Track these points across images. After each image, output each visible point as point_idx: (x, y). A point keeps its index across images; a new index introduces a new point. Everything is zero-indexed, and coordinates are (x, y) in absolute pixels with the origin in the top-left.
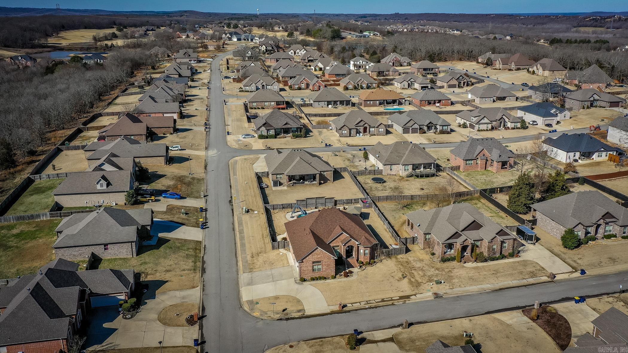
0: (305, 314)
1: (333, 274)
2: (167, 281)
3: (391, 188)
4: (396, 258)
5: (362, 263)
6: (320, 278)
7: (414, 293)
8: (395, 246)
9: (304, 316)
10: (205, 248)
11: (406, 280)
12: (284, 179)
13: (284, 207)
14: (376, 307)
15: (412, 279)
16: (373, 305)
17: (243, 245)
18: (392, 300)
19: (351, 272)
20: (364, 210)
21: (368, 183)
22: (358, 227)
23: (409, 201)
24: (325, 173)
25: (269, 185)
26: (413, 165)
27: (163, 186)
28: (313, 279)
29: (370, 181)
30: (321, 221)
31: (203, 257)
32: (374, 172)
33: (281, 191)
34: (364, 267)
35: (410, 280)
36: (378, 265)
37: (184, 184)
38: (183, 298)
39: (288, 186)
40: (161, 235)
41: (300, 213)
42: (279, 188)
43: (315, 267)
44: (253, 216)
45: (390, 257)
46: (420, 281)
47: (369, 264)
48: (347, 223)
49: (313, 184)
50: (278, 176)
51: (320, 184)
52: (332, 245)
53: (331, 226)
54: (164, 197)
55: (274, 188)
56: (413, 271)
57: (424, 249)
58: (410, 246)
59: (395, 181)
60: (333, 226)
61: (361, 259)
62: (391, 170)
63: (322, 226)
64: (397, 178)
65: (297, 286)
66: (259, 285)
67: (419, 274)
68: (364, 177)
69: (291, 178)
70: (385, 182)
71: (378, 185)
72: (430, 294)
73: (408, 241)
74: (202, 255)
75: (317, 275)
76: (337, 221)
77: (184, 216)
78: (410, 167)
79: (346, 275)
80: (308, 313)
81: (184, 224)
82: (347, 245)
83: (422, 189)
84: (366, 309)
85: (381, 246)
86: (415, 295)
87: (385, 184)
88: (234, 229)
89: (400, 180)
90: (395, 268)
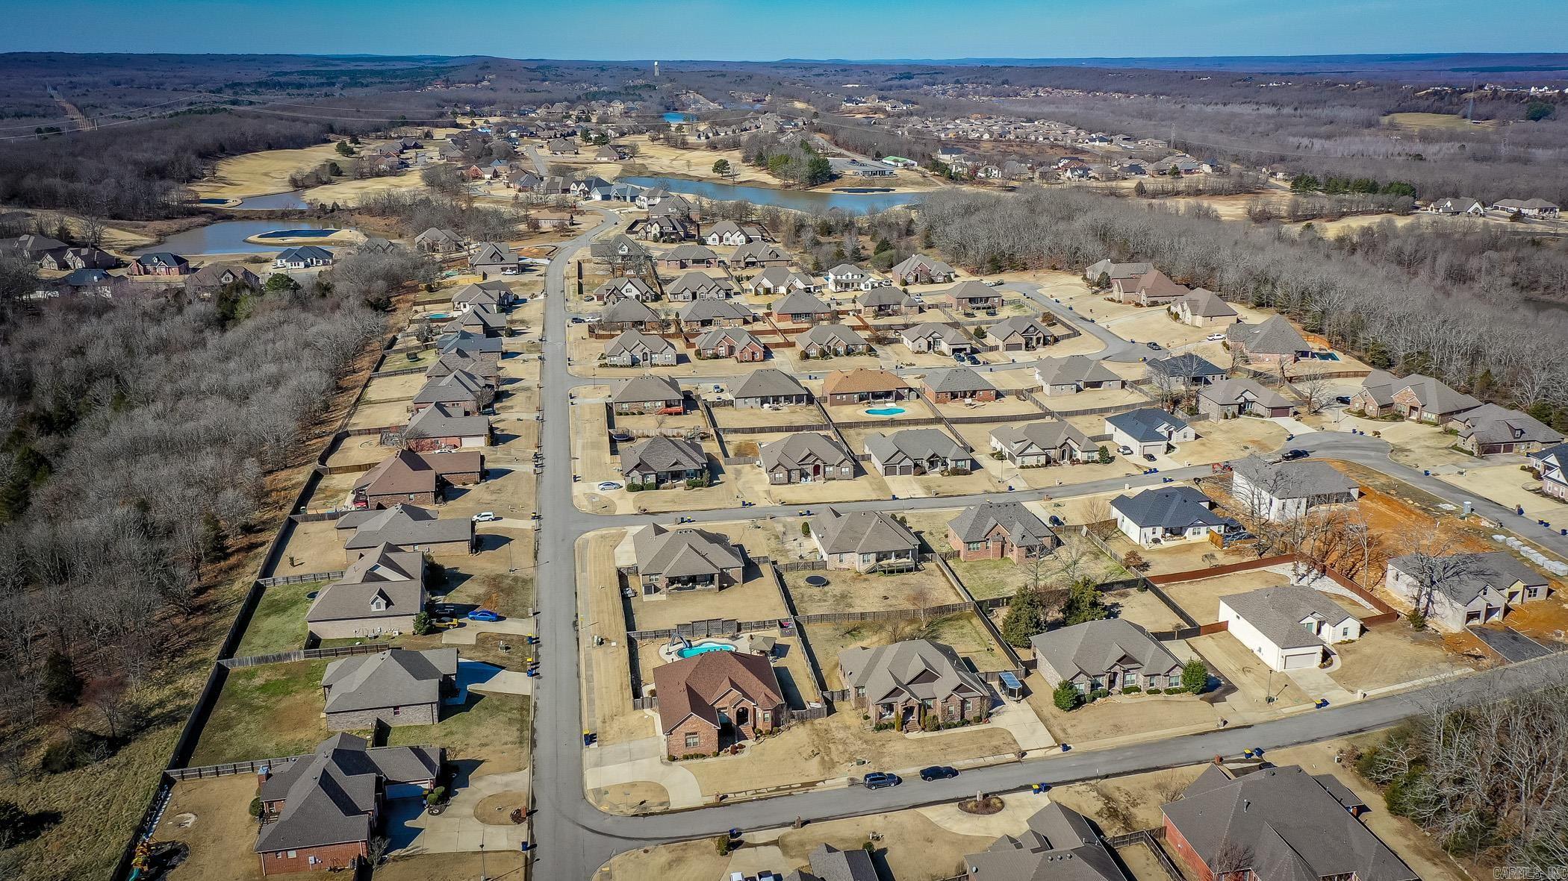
0: (670, 808)
1: (716, 750)
2: (483, 761)
3: (835, 596)
4: (812, 724)
5: (761, 732)
6: (697, 756)
7: (822, 778)
8: (813, 705)
9: (667, 810)
10: (535, 707)
11: (818, 758)
12: (661, 583)
13: (657, 635)
14: (766, 799)
15: (826, 758)
16: (762, 796)
17: (591, 702)
18: (791, 788)
19: (742, 747)
20: (782, 640)
21: (800, 587)
22: (756, 679)
23: (857, 623)
24: (729, 571)
25: (638, 591)
26: (878, 553)
27: (468, 596)
28: (686, 758)
29: (802, 583)
30: (702, 671)
31: (533, 723)
32: (813, 566)
33: (657, 604)
34: (762, 738)
35: (822, 758)
36: (784, 735)
37: (502, 591)
38: (507, 785)
39: (669, 594)
40: (470, 687)
41: (681, 646)
42: (655, 597)
43: (689, 741)
44: (610, 650)
45: (803, 723)
46: (836, 759)
47: (771, 733)
49: (709, 590)
50: (653, 577)
51: (721, 588)
52: (716, 706)
53: (718, 677)
54: (472, 618)
55: (646, 598)
56: (831, 745)
57: (856, 709)
58: (836, 704)
59: (844, 582)
60: (720, 678)
61: (759, 726)
62: (841, 561)
63: (704, 677)
64: (850, 575)
65: (663, 768)
66: (611, 766)
67: (838, 749)
68: (795, 574)
69: (672, 581)
70: (828, 583)
71: (815, 591)
72: (845, 779)
73: (835, 696)
74: (531, 718)
75: (691, 751)
76: (728, 672)
77: (503, 653)
78: (873, 557)
79: (734, 752)
80: (673, 807)
81: (503, 668)
82: (738, 707)
83: (886, 598)
84: (752, 801)
85: (788, 708)
86: (824, 781)
87: (826, 588)
88: (578, 676)
89: (854, 579)
90: (806, 740)
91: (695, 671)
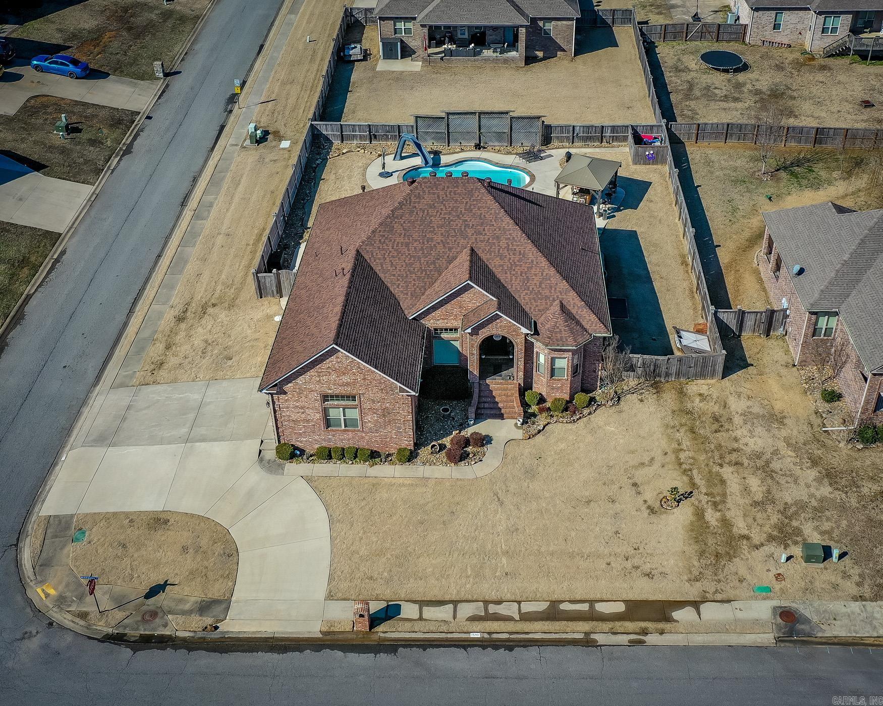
0: (223, 627)
1: (407, 442)
3: (758, 92)
4: (681, 393)
5: (542, 400)
6: (355, 454)
7: (692, 592)
8: (690, 339)
9: (215, 635)
10: (57, 261)
11: (682, 515)
12: (417, 39)
13: (373, 134)
14: (509, 645)
15: (712, 517)
16: (502, 631)
17: (179, 263)
18: (592, 616)
19: (484, 441)
20: (632, 171)
21: (687, 70)
22: (544, 262)
23: (805, 148)
24: (550, 26)
25: (374, 52)
26: (856, 15)
27: (60, 30)
28: (327, 454)
29: (693, 63)
30: (407, 225)
31: (29, 297)
32: (719, 32)
33: (399, 78)
34: (541, 420)
35: (700, 514)
36: (602, 418)
37: (130, 29)
39: (428, 60)
41: (418, 161)
42: (399, 65)
43: (334, 414)
44: (270, 157)
45: (657, 387)
46: (740, 526)
47: (568, 407)
48: (503, 243)
49: (506, 61)
50: (401, 25)
51: (530, 60)
52: (430, 323)
53: (440, 248)
54: (36, 67)
55: (383, 65)
56: (727, 472)
57: (803, 363)
58: (750, 342)
59: (779, 67)
60: (450, 249)
61: (541, 385)
62: (776, 27)
63: (407, 245)
64: (790, 56)
65: (256, 477)
66: (132, 449)
67: (746, 490)
68: (679, 46)
69: (436, 35)
70: (745, 67)
71: (719, 80)
72: (763, 610)
73: (749, 322)
75: (340, 439)
76: (470, 232)
77: (59, 137)
78: (843, 23)
79: (459, 455)
80: (234, 624)
82: (484, 333)
83: (867, 104)
84: (465, 645)
85: (620, 349)
86: (696, 605)
87: (741, 77)
88: (183, 204)
89: (798, 65)
90: (659, 443)
91: (387, 225)
